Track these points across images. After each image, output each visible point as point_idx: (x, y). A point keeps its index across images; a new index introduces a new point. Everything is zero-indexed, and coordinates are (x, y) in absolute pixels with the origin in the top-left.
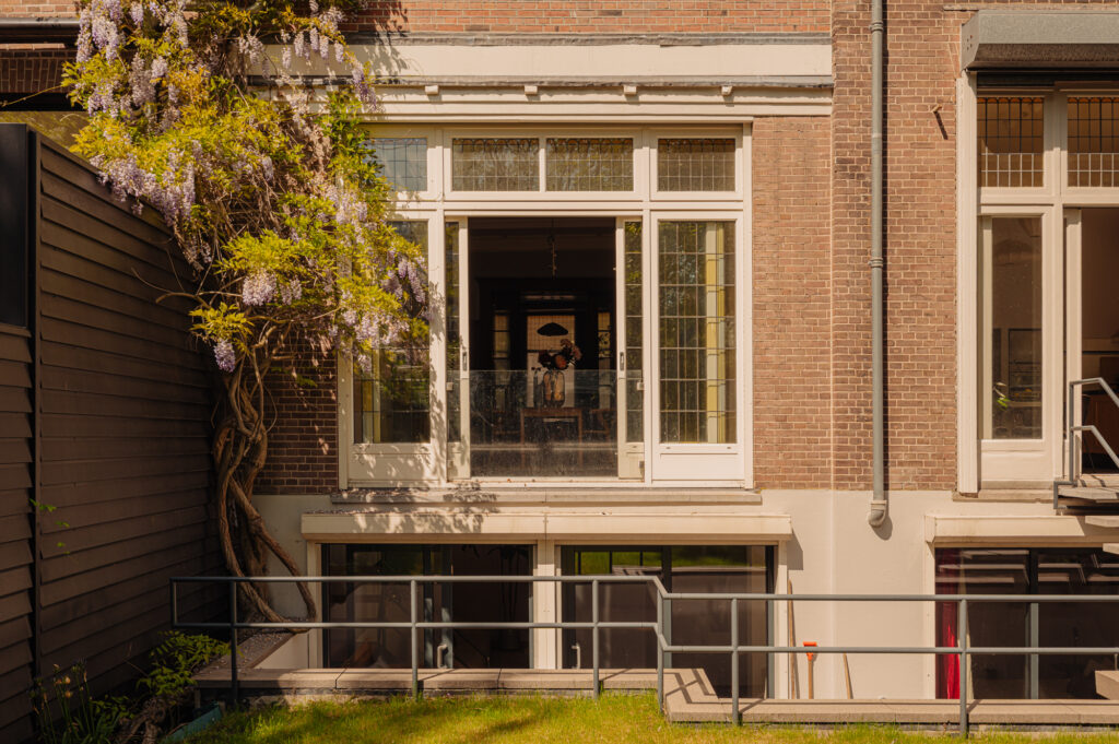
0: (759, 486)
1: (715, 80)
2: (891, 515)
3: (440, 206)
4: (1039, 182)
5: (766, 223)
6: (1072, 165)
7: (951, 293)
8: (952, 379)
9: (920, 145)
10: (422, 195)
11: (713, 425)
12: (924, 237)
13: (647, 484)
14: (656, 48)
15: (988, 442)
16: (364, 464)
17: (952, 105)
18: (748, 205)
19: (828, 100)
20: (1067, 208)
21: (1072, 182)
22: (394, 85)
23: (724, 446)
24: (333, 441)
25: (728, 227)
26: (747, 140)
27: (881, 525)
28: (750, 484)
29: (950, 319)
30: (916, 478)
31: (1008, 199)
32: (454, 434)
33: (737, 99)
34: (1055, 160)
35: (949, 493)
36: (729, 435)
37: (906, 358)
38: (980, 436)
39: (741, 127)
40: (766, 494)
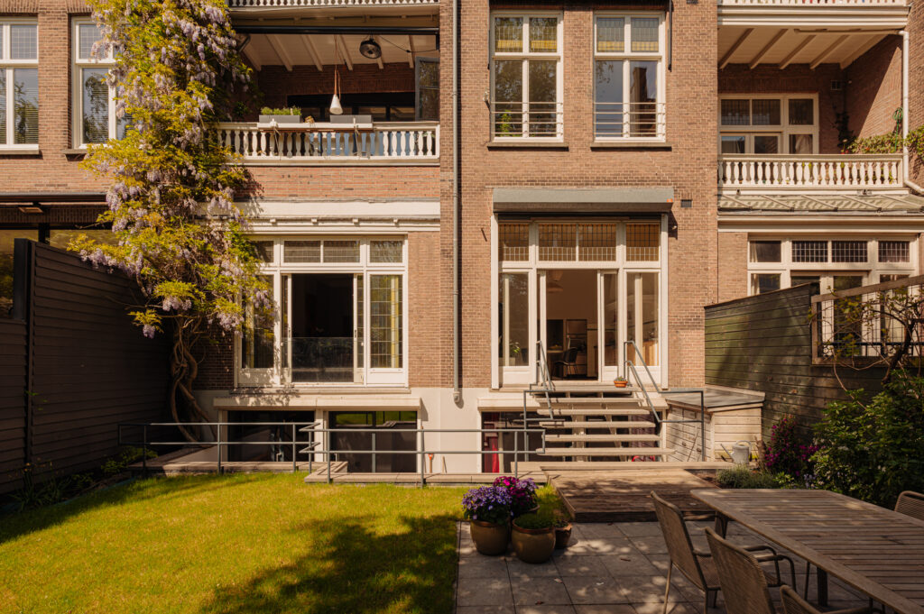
0: (410, 386)
1: (391, 217)
2: (464, 398)
3: (278, 269)
4: (527, 259)
5: (414, 276)
6: (540, 252)
7: (489, 305)
8: (489, 341)
9: (476, 244)
10: (271, 264)
11: (394, 360)
12: (478, 282)
13: (365, 385)
14: (367, 204)
15: (506, 368)
16: (245, 377)
17: (489, 227)
18: (406, 269)
19: (438, 225)
20: (538, 270)
21: (541, 258)
22: (257, 219)
23: (397, 370)
24: (231, 368)
25: (400, 277)
26: (406, 242)
27: (459, 402)
28: (407, 385)
29: (488, 316)
30: (474, 383)
31: (511, 266)
32: (285, 364)
33: (400, 225)
34: (533, 250)
35: (487, 389)
36: (400, 365)
37: (469, 332)
38: (501, 364)
39: (404, 236)
40: (412, 389)
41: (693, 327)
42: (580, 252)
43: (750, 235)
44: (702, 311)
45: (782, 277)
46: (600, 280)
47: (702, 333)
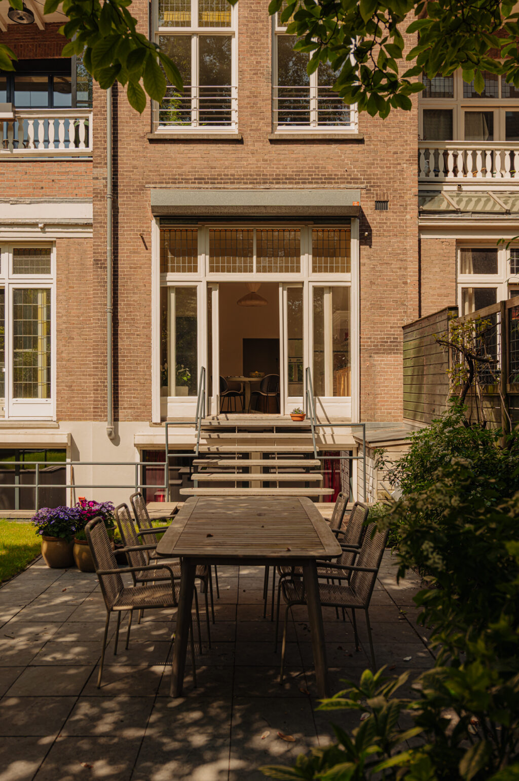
0: (59, 419)
1: (34, 221)
2: (120, 434)
4: (195, 270)
5: (63, 290)
6: (211, 262)
7: (149, 324)
8: (149, 367)
9: (134, 252)
11: (41, 389)
12: (136, 297)
13: (6, 418)
14: (8, 205)
15: (171, 398)
17: (149, 233)
18: (54, 281)
19: (92, 230)
20: (208, 283)
21: (212, 270)
23: (44, 400)
25: (48, 291)
26: (54, 250)
27: (115, 438)
28: (55, 419)
29: (149, 337)
30: (132, 415)
31: (176, 278)
33: (47, 230)
34: (203, 260)
35: (148, 423)
36: (49, 396)
37: (127, 357)
38: (164, 393)
39: (52, 243)
40: (61, 423)
41: (390, 351)
42: (258, 262)
43: (459, 242)
44: (400, 332)
45: (498, 290)
46: (283, 296)
47: (400, 357)
